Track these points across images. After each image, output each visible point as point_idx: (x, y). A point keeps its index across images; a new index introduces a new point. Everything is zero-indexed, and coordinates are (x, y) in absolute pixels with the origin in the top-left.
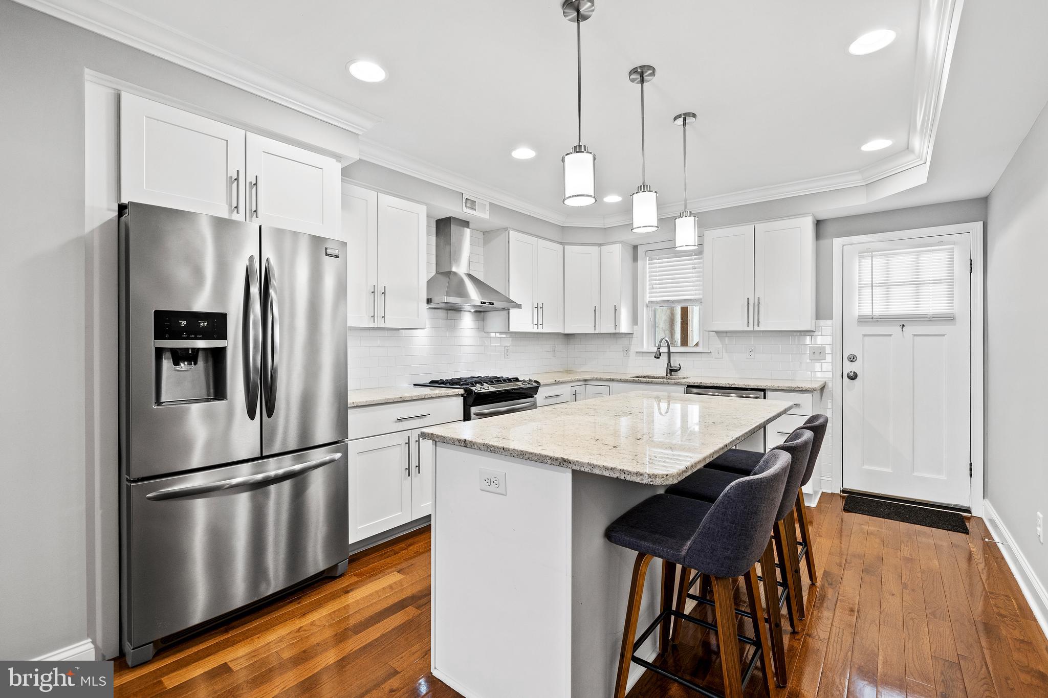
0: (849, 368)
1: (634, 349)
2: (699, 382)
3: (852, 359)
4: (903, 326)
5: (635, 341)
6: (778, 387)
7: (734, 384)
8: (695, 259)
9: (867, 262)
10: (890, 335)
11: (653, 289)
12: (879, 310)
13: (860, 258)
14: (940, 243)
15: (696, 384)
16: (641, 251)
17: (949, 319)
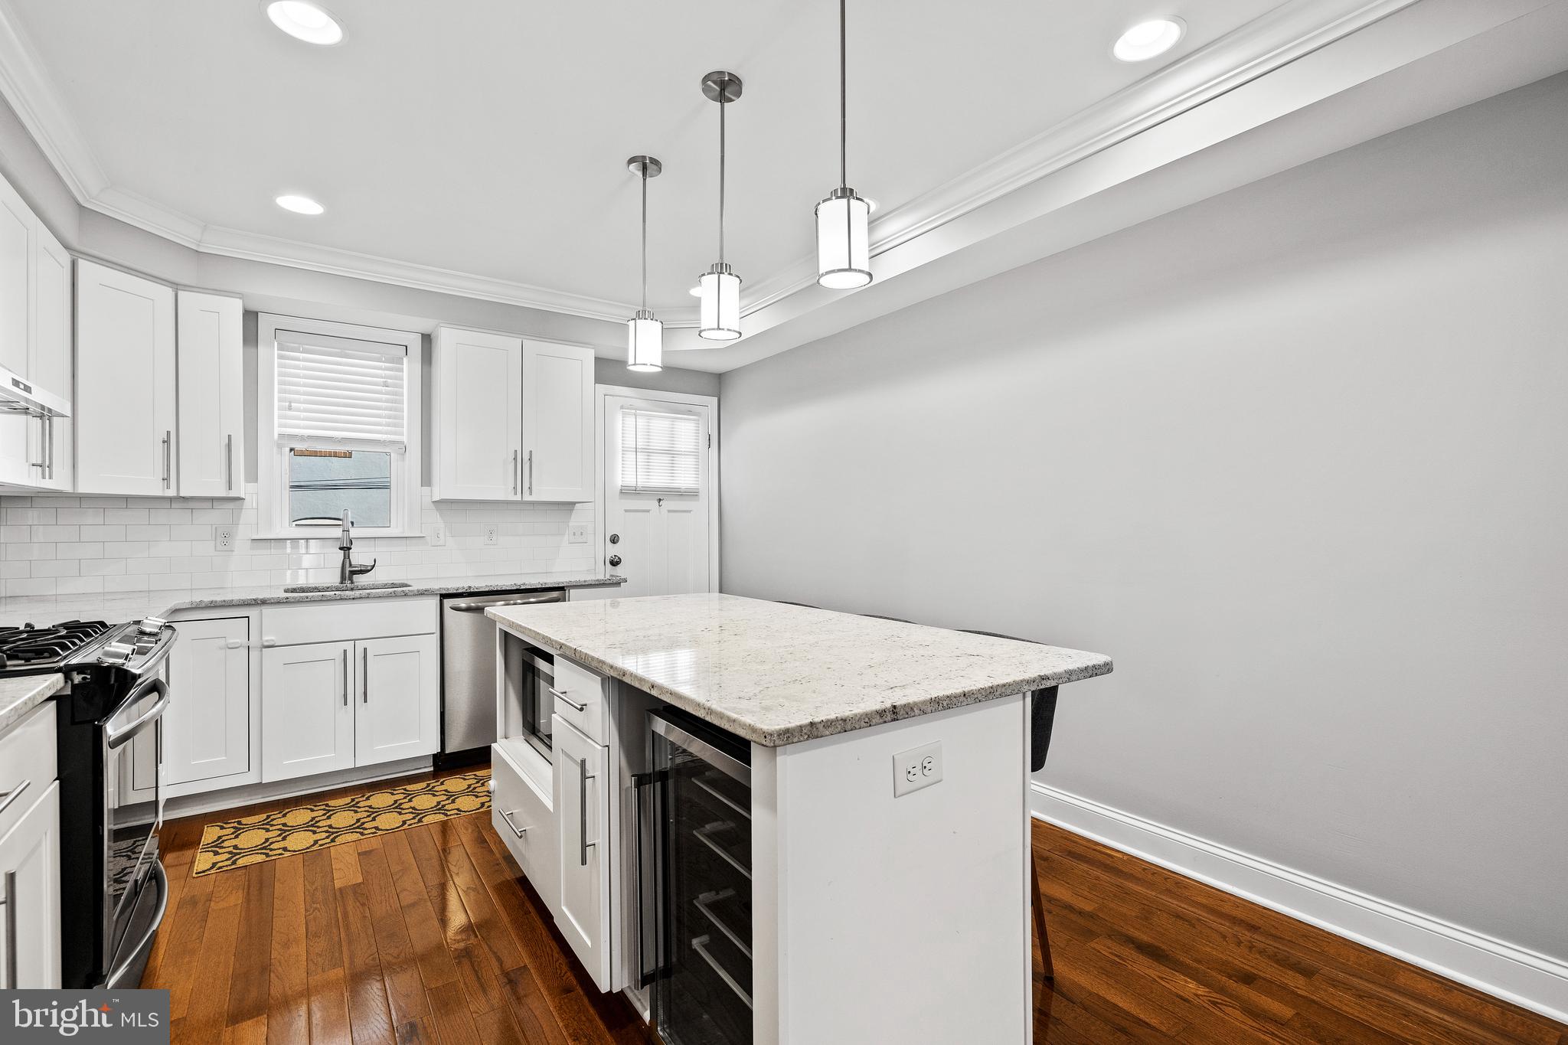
0: (613, 550)
1: (245, 531)
2: (466, 586)
3: (614, 540)
4: (660, 500)
5: (247, 515)
6: (585, 581)
7: (524, 584)
8: (386, 369)
9: (630, 421)
10: (648, 511)
11: (290, 408)
12: (642, 482)
13: (624, 414)
14: (690, 412)
15: (460, 591)
16: (265, 325)
17: (691, 494)
